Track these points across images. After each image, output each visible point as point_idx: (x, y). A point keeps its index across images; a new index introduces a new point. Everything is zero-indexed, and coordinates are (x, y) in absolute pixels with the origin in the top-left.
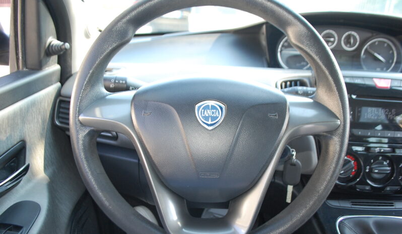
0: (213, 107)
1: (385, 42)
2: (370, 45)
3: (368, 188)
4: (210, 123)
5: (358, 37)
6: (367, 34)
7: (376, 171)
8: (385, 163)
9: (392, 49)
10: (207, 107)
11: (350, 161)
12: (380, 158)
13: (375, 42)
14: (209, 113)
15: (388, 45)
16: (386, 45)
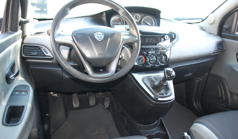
0: (100, 34)
1: (149, 18)
2: (144, 19)
3: (149, 66)
4: (100, 38)
5: (140, 16)
6: (143, 15)
7: (151, 60)
8: (154, 57)
9: (152, 20)
10: (98, 34)
11: (142, 58)
12: (152, 55)
13: (146, 18)
14: (99, 36)
15: (151, 19)
16: (150, 19)
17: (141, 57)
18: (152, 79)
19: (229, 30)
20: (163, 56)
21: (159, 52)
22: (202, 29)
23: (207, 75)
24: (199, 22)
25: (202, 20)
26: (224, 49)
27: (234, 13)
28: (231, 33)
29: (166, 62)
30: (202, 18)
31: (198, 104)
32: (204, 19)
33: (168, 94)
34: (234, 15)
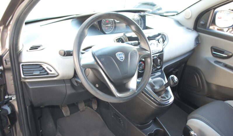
0: (121, 54)
10: (119, 54)
17: (141, 64)
18: (152, 83)
19: (204, 25)
20: (158, 59)
21: (155, 56)
22: (179, 23)
23: (183, 66)
24: (174, 15)
25: (177, 13)
26: (200, 42)
27: (210, 11)
28: (207, 28)
29: (160, 65)
30: (178, 11)
31: (176, 94)
32: (179, 12)
33: (169, 97)
34: (210, 13)
